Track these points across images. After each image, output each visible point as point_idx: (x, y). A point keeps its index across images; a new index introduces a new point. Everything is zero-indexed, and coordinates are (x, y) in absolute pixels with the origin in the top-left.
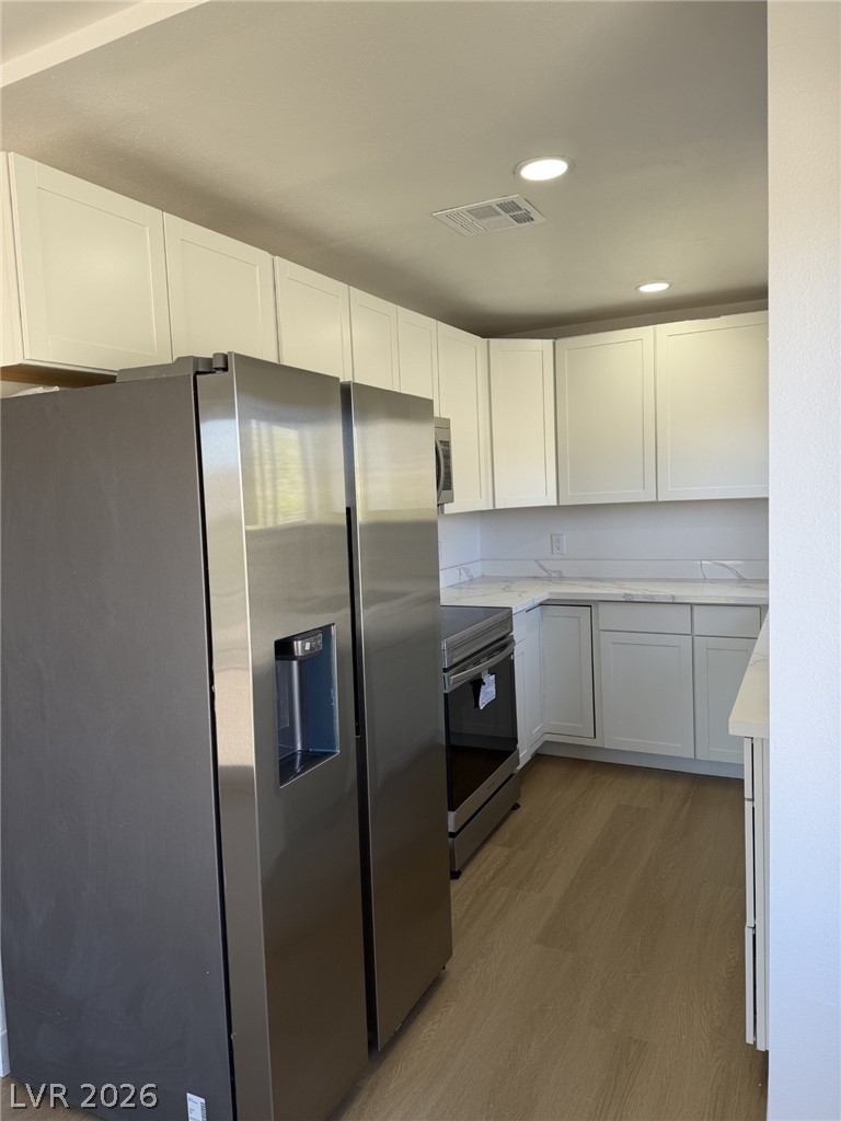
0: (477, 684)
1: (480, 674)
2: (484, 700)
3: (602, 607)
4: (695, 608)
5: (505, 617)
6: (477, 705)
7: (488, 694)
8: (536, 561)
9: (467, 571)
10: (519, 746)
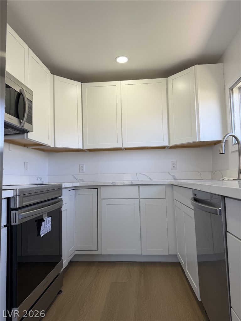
0: (40, 221)
1: (42, 216)
2: (43, 232)
3: (102, 188)
4: (141, 187)
5: (59, 189)
6: (39, 234)
7: (46, 227)
8: (73, 175)
9: (41, 179)
10: (63, 258)
